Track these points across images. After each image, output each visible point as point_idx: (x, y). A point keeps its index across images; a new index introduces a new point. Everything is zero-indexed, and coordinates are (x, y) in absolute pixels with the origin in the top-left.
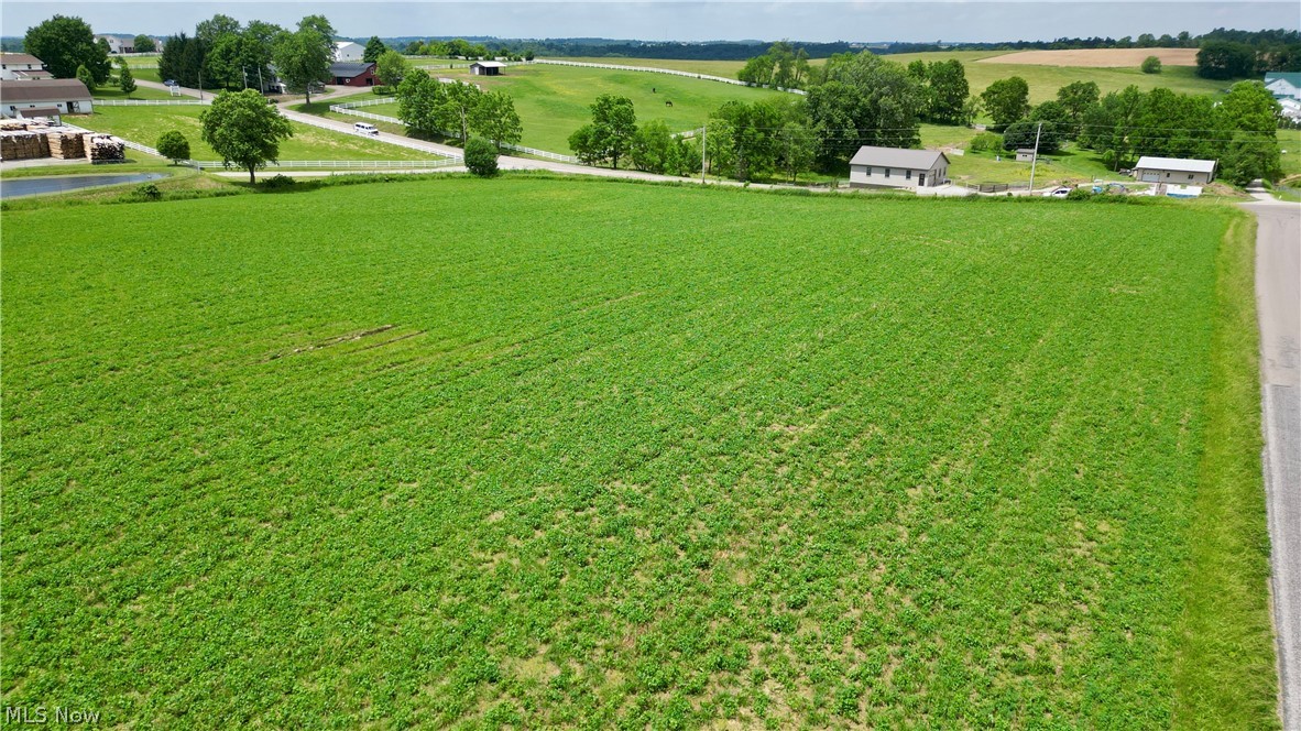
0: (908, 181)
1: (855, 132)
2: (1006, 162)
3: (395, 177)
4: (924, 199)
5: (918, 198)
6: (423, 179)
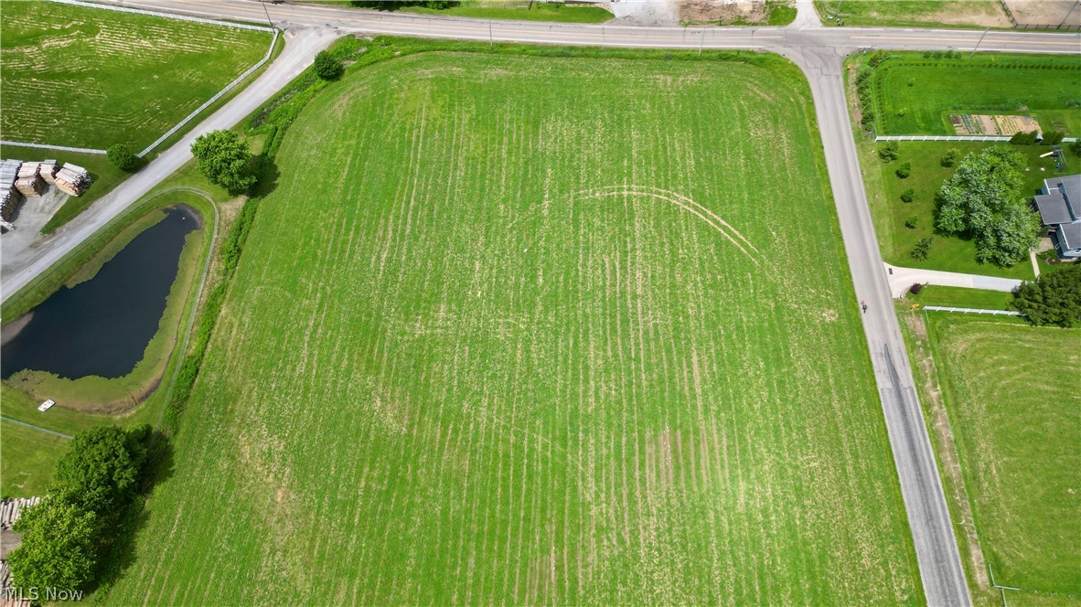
3: (291, 115)
4: (640, 59)
5: (638, 58)
6: (305, 104)
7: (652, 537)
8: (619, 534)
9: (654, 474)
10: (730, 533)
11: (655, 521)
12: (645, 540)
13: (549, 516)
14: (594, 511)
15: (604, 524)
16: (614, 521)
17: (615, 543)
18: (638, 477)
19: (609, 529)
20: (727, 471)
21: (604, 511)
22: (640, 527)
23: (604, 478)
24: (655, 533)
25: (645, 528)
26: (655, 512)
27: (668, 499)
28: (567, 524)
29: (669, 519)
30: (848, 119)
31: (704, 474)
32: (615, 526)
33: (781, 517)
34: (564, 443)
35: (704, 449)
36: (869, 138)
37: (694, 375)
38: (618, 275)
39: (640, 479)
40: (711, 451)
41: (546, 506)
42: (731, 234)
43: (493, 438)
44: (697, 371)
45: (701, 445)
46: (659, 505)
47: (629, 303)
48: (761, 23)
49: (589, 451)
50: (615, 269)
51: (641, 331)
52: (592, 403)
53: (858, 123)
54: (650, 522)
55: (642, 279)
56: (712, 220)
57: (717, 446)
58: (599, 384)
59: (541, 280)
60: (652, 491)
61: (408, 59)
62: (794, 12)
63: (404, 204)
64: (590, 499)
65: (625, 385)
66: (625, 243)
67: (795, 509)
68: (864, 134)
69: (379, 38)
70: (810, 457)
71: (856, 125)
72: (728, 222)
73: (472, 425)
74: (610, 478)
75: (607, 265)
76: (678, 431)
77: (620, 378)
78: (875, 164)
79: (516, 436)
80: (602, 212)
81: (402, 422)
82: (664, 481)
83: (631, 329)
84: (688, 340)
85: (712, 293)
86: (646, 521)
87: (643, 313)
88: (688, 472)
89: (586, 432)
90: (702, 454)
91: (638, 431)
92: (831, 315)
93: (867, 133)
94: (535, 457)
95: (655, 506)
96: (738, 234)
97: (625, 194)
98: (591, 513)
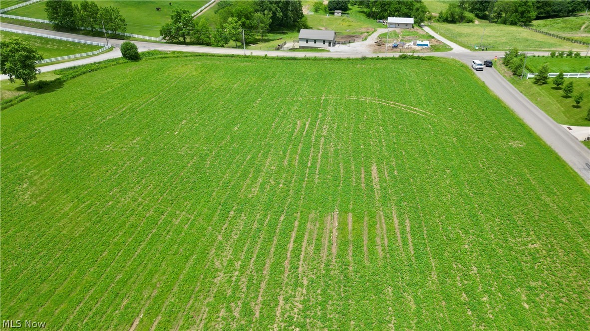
0: (324, 45)
1: (281, 14)
2: (331, 16)
3: (92, 68)
4: (345, 60)
5: (343, 59)
6: (106, 67)
7: (296, 310)
8: (246, 304)
9: (311, 249)
10: (418, 312)
11: (305, 292)
12: (283, 314)
13: (154, 281)
14: (221, 277)
15: (229, 292)
16: (245, 290)
17: (237, 315)
18: (290, 250)
19: (234, 298)
20: (411, 248)
21: (234, 279)
22: (281, 299)
23: (245, 249)
24: (301, 306)
25: (286, 300)
26: (305, 283)
27: (328, 270)
28: (176, 289)
29: (324, 292)
30: (502, 77)
31: (380, 250)
32: (243, 296)
33: (498, 299)
34: (210, 218)
35: (381, 228)
36: (521, 79)
37: (373, 177)
38: (307, 127)
39: (293, 251)
40: (390, 231)
41: (156, 271)
42: (411, 109)
43: (127, 212)
44: (376, 175)
45: (378, 225)
46: (313, 276)
47: (313, 139)
48: (428, 52)
49: (236, 225)
50: (305, 125)
51: (321, 153)
52: (254, 191)
53: (510, 76)
54: (297, 293)
55: (328, 129)
56: (395, 104)
57: (398, 227)
58: (267, 180)
59: (236, 129)
60: (306, 263)
61: (188, 58)
62: (451, 49)
63: (145, 100)
64: (220, 267)
65: (296, 181)
66: (317, 115)
67: (518, 290)
68: (517, 78)
69: (174, 52)
70: (525, 239)
71: (508, 77)
72: (408, 105)
73: (110, 203)
74: (255, 248)
75: (298, 123)
76: (350, 214)
77: (292, 177)
78: (531, 87)
79: (155, 212)
80: (302, 105)
81: (36, 198)
82: (324, 254)
83: (311, 152)
84: (368, 157)
85: (394, 134)
86: (290, 292)
87: (325, 144)
88: (358, 247)
89: (239, 211)
90: (378, 232)
91: (302, 212)
92: (517, 143)
93: (518, 77)
94: (168, 228)
95: (307, 277)
96: (417, 109)
97: (323, 98)
98: (215, 280)
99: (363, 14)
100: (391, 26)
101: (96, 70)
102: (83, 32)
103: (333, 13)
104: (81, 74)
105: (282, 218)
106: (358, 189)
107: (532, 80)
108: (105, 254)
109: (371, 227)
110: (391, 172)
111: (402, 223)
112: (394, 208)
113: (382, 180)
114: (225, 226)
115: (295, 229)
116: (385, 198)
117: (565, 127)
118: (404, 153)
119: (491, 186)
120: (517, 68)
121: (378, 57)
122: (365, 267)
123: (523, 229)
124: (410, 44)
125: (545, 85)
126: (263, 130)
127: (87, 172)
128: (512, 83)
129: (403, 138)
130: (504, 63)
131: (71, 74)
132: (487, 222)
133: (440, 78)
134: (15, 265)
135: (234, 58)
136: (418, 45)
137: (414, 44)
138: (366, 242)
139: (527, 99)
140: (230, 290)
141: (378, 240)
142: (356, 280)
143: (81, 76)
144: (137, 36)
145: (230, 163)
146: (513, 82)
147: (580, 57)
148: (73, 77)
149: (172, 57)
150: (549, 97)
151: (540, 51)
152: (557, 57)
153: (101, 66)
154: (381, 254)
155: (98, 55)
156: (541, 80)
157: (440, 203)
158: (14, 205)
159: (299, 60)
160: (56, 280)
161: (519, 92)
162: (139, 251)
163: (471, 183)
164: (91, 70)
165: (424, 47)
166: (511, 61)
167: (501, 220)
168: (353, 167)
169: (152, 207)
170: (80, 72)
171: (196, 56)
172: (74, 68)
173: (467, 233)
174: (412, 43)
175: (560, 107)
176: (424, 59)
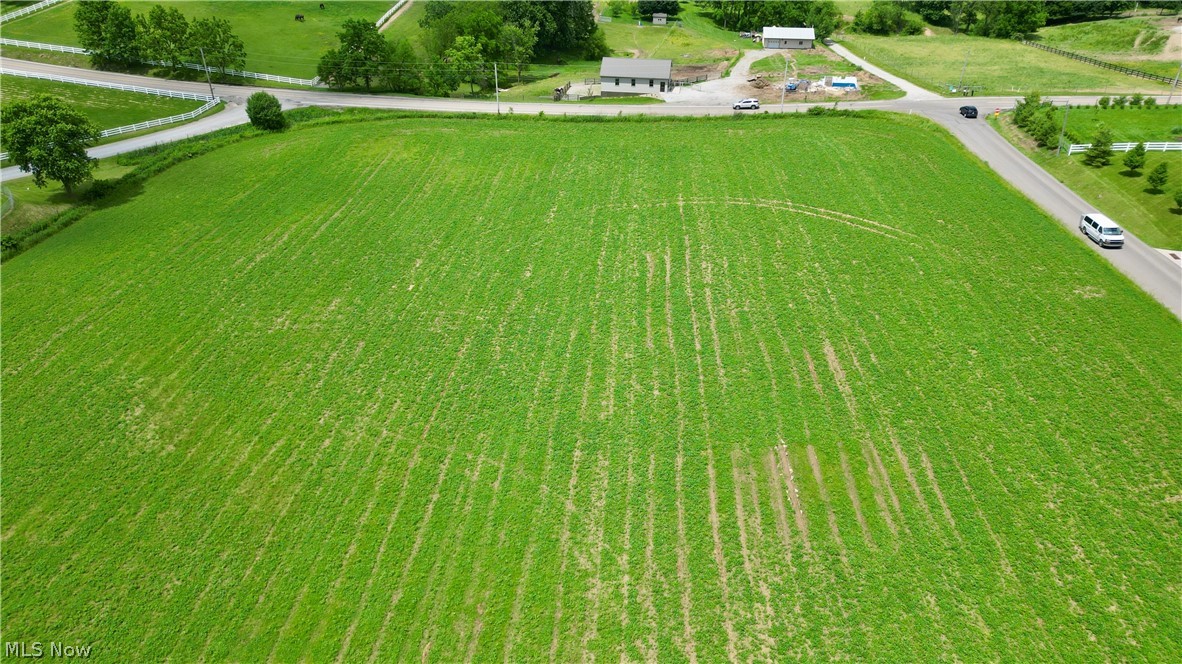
0: (651, 88)
1: (555, 25)
2: (646, 26)
3: (194, 150)
4: (700, 120)
5: (696, 119)
6: (221, 146)
7: (765, 650)
8: (665, 642)
9: (756, 522)
10: (997, 643)
11: (770, 611)
13: (470, 602)
14: (597, 590)
15: (624, 619)
16: (652, 612)
18: (716, 526)
19: (637, 630)
20: (947, 514)
21: (625, 591)
22: (728, 627)
23: (627, 528)
24: (771, 641)
25: (741, 629)
26: (766, 593)
27: (802, 566)
28: (517, 617)
29: (808, 610)
30: (1015, 149)
31: (889, 521)
32: (654, 624)
33: (1137, 608)
34: (536, 466)
35: (878, 475)
36: (1057, 155)
37: (831, 369)
38: (668, 267)
39: (722, 528)
40: (897, 479)
41: (468, 582)
42: (863, 224)
43: (368, 461)
44: (836, 364)
45: (870, 469)
46: (776, 579)
47: (689, 292)
48: (859, 100)
49: (594, 480)
50: (663, 262)
51: (714, 320)
52: (607, 407)
53: (1032, 149)
54: (756, 614)
55: (712, 269)
56: (829, 215)
57: (910, 470)
58: (625, 382)
59: (528, 274)
60: (754, 552)
61: (384, 123)
62: (904, 94)
63: (321, 217)
64: (589, 566)
65: (682, 383)
66: (681, 240)
67: (1170, 589)
68: (1048, 154)
69: (351, 110)
70: (1155, 486)
71: (1030, 151)
72: (857, 215)
73: (327, 442)
74: (645, 526)
75: (649, 259)
76: (809, 447)
77: (672, 375)
78: (1079, 172)
79: (426, 457)
80: (643, 218)
81: (172, 438)
82: (784, 532)
83: (693, 319)
84: (810, 327)
85: (847, 277)
86: (742, 612)
87: (716, 302)
88: (845, 515)
89: (591, 449)
90: (876, 484)
91: (714, 448)
92: (1090, 291)
93: (1050, 152)
94: (461, 490)
95: (766, 581)
96: (876, 223)
97: (681, 204)
98: (589, 595)
99: (707, 19)
100: (771, 45)
101: (202, 154)
102: (155, 70)
103: (650, 20)
104: (174, 164)
105: (680, 461)
106: (809, 396)
107: (1079, 156)
108: (352, 549)
109: (858, 471)
110: (864, 357)
111: (915, 462)
112: (890, 431)
113: (852, 376)
114: (573, 482)
115: (712, 484)
116: (869, 414)
117: (1166, 253)
118: (877, 317)
119: (1065, 380)
120: (1046, 134)
121: (766, 112)
122: (870, 555)
123: (1147, 465)
124: (820, 83)
125: (1105, 168)
126: (581, 275)
127: (256, 376)
128: (1039, 164)
129: (866, 286)
130: (1015, 122)
131: (154, 163)
132: (1076, 455)
133: (901, 156)
134: (179, 583)
135: (475, 120)
136: (835, 85)
137: (828, 84)
138: (856, 505)
139: (1078, 197)
140: (624, 615)
141: (879, 499)
142: (863, 582)
143: (175, 167)
144: (267, 77)
145: (541, 349)
146: (1042, 162)
147: (1157, 107)
148: (160, 170)
149: (350, 122)
150: (1119, 192)
151: (1075, 94)
152: (1113, 107)
153: (212, 143)
154: (893, 529)
155: (196, 119)
156: (1099, 157)
157: (975, 419)
158: (130, 455)
159: (609, 121)
160: (273, 609)
161: (1058, 182)
162: (419, 541)
163: (1024, 376)
164: (193, 154)
165: (848, 89)
166: (1031, 118)
167: (1102, 448)
168: (786, 350)
169: (415, 446)
170: (170, 160)
171: (399, 117)
172: (154, 150)
173: (1045, 477)
174: (822, 82)
175: (1146, 212)
176: (857, 115)
